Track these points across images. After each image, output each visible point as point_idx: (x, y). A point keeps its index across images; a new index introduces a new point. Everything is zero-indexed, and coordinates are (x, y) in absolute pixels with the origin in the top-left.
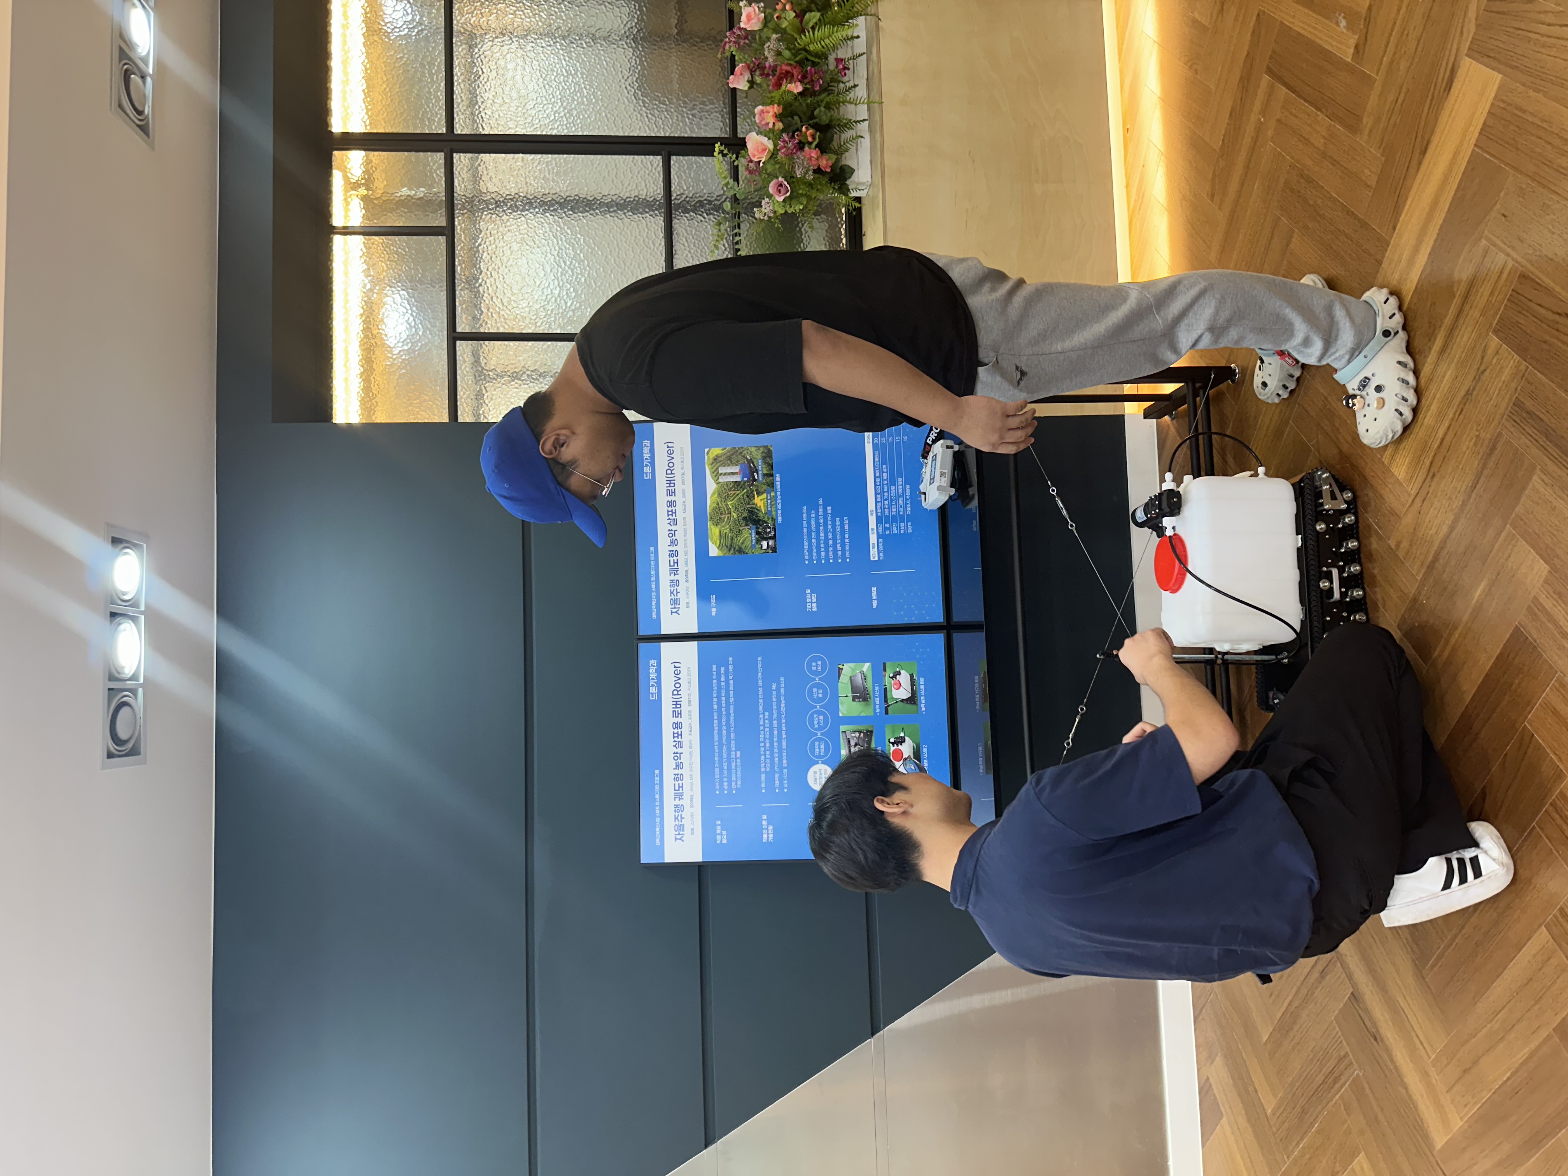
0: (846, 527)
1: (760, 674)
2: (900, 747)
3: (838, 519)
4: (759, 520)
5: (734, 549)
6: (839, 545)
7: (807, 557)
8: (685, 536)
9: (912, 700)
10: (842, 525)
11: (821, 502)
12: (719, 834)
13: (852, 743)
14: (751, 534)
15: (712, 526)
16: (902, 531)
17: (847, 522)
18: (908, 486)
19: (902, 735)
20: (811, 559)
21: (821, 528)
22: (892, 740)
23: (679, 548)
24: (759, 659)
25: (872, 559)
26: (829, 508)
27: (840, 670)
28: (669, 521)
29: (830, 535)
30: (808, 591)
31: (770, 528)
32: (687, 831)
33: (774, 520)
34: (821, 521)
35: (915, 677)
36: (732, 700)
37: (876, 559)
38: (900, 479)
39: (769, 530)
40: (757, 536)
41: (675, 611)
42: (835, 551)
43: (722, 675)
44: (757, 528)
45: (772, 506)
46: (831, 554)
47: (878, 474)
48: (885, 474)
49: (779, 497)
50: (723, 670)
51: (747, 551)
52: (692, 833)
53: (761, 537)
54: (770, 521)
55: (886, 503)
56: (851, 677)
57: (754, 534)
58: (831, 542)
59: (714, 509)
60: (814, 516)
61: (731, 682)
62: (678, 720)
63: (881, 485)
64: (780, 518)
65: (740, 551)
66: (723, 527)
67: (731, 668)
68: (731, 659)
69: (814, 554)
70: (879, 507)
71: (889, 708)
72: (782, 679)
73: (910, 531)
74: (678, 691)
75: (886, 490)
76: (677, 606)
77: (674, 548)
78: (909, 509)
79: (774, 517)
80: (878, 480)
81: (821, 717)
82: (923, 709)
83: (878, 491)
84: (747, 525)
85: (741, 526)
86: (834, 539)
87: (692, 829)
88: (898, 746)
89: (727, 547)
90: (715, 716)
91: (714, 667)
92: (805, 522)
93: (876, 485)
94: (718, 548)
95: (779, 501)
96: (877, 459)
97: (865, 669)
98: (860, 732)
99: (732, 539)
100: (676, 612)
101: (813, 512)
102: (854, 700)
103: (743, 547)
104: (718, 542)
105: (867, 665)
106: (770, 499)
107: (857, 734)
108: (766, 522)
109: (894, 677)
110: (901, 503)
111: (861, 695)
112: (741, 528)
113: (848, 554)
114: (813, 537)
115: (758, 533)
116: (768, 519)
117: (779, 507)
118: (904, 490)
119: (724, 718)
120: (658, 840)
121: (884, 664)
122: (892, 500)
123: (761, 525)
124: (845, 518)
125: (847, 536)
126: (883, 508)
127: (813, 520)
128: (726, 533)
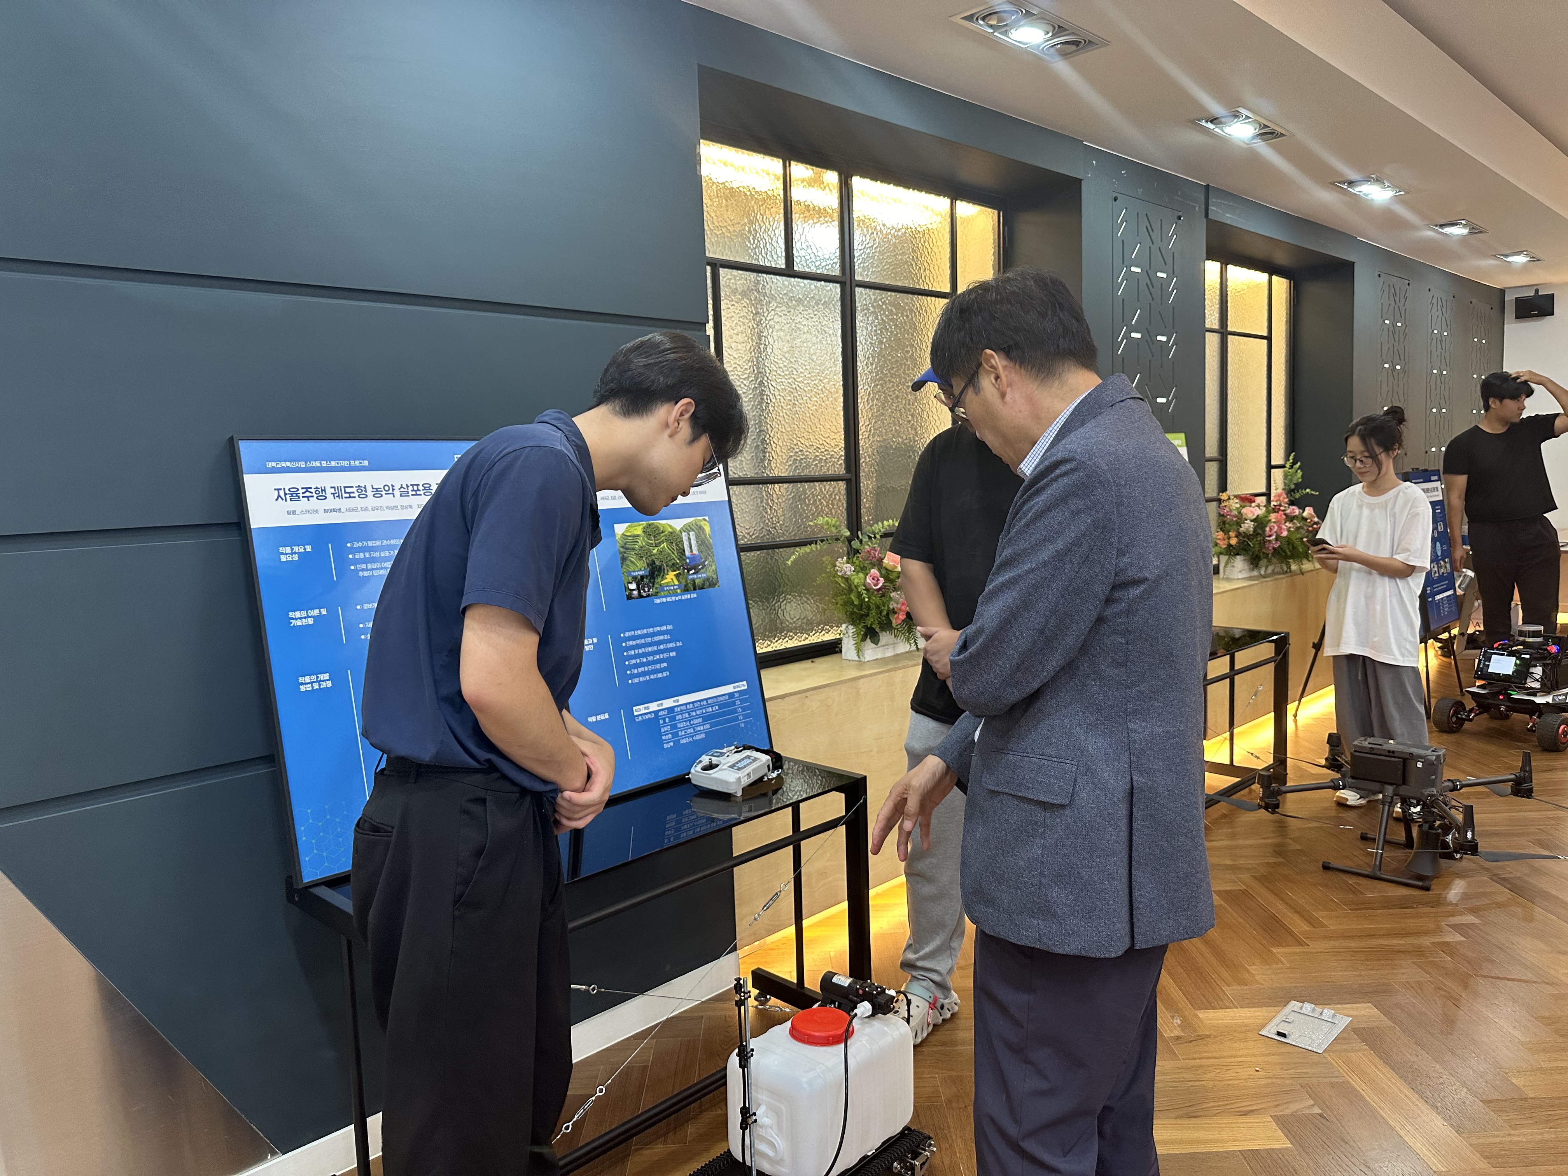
0: (660, 675)
3: (665, 664)
4: (654, 579)
5: (625, 553)
6: (643, 669)
7: (627, 634)
10: (661, 670)
11: (678, 644)
12: (292, 549)
14: (640, 570)
15: (642, 527)
16: (664, 738)
17: (665, 675)
18: (703, 736)
20: (626, 639)
21: (655, 648)
25: (634, 708)
26: (674, 654)
29: (650, 658)
30: (595, 640)
31: (649, 591)
32: (291, 505)
33: (656, 595)
34: (662, 647)
37: (636, 713)
38: (708, 726)
39: (646, 589)
40: (639, 577)
42: (637, 666)
44: (647, 577)
45: (669, 591)
46: (634, 661)
47: (709, 701)
48: (710, 709)
49: (677, 598)
52: (289, 513)
53: (639, 581)
54: (655, 590)
55: (687, 715)
57: (641, 573)
58: (644, 660)
59: (657, 528)
60: (666, 638)
63: (702, 707)
64: (658, 601)
69: (631, 643)
70: (682, 708)
73: (666, 746)
75: (698, 712)
78: (684, 741)
79: (659, 595)
80: (705, 703)
83: (696, 705)
84: (648, 565)
85: (646, 558)
86: (648, 663)
87: (294, 512)
89: (625, 544)
92: (658, 629)
93: (700, 701)
94: (623, 534)
95: (673, 598)
96: (722, 699)
99: (633, 549)
101: (669, 637)
103: (628, 562)
106: (674, 589)
108: (653, 586)
110: (689, 731)
112: (644, 559)
113: (636, 680)
114: (647, 639)
115: (642, 577)
116: (656, 588)
118: (699, 732)
120: (274, 464)
122: (690, 721)
123: (650, 580)
124: (668, 673)
125: (652, 677)
126: (682, 712)
127: (661, 638)
128: (637, 542)
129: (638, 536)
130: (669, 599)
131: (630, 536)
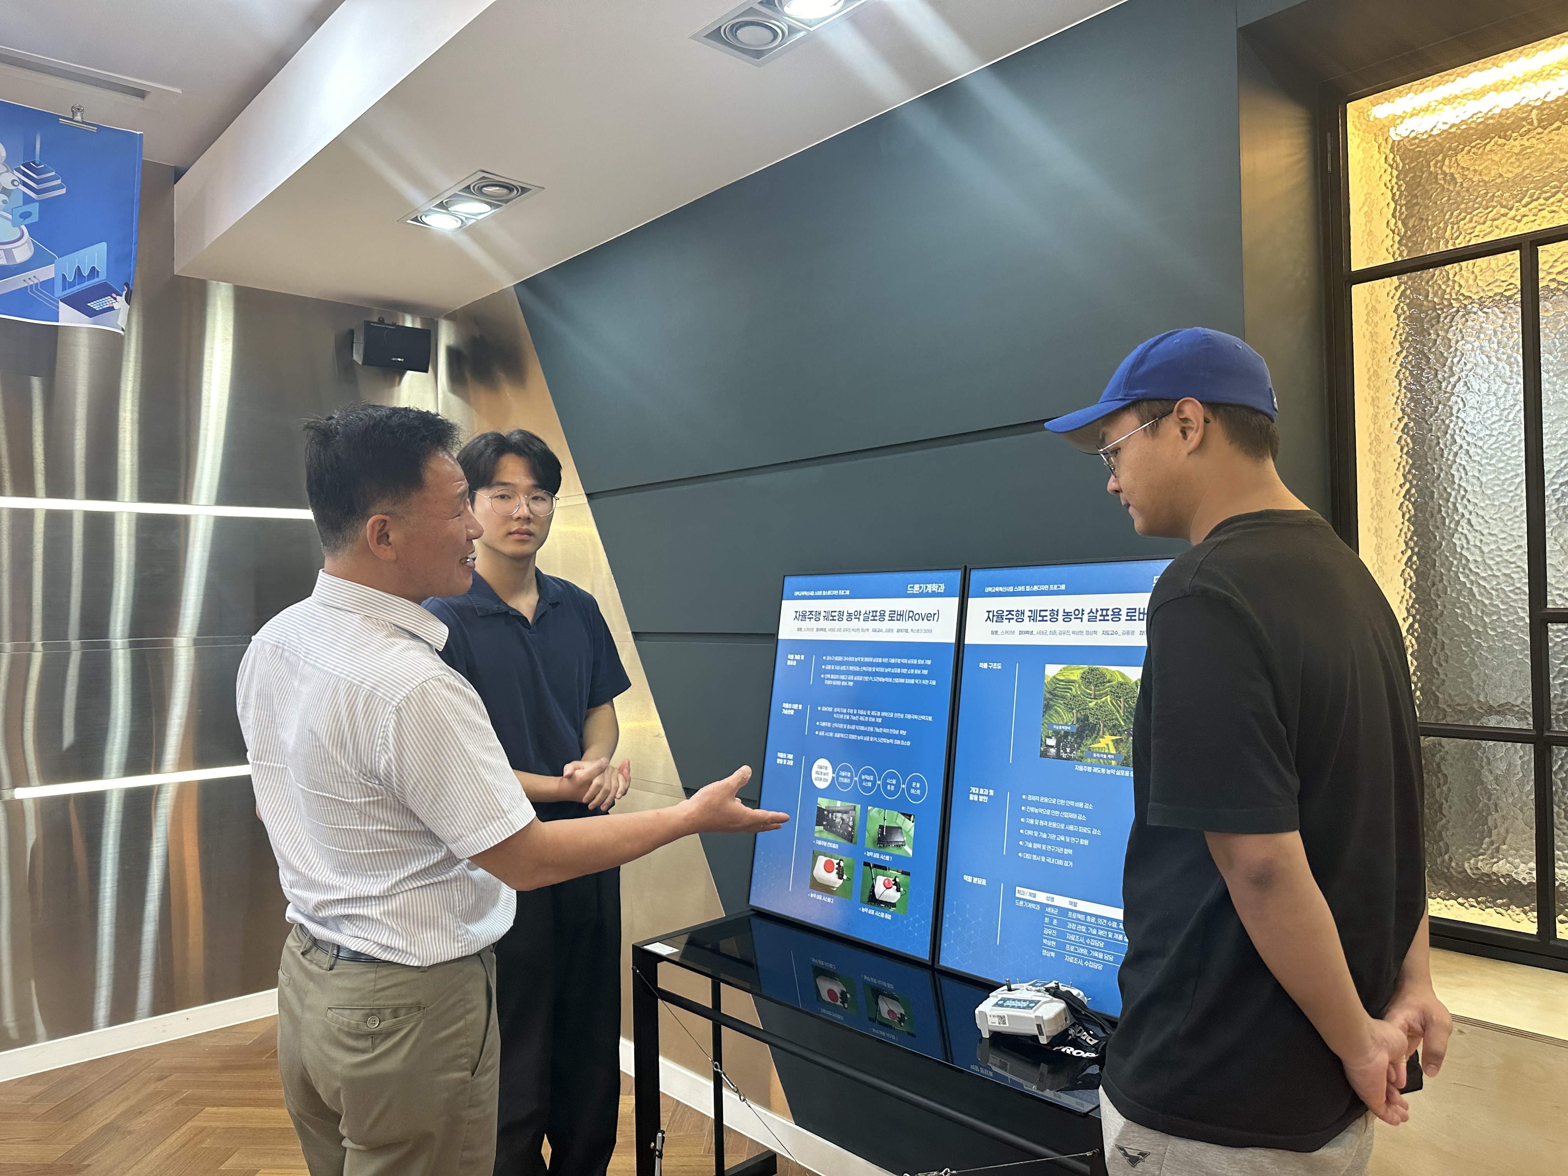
0: (1060, 862)
1: (916, 717)
2: (835, 871)
3: (1071, 852)
4: (1082, 739)
5: (1051, 700)
6: (1039, 846)
7: (1030, 798)
8: (1073, 632)
9: (873, 900)
10: (1063, 857)
11: (1095, 832)
12: (794, 656)
13: (845, 816)
14: (1066, 724)
15: (1082, 671)
16: (1045, 941)
17: (1067, 864)
18: (1100, 968)
19: (845, 877)
20: (1028, 803)
21: (1062, 826)
22: (842, 864)
23: (1060, 625)
24: (930, 718)
25: (1018, 888)
26: (1086, 842)
27: (908, 816)
28: (1094, 611)
29: (1053, 837)
30: (992, 792)
31: (1071, 753)
32: (800, 624)
33: (1080, 759)
34: (1071, 828)
35: (892, 909)
36: (897, 680)
37: (1017, 895)
39: (1068, 750)
40: (1062, 733)
42: (1033, 840)
43: (919, 672)
44: (1073, 734)
45: (1099, 759)
46: (1030, 832)
49: (1108, 772)
50: (925, 672)
51: (1046, 716)
52: (798, 629)
53: (1062, 738)
54: (1079, 754)
55: (1084, 929)
56: (900, 828)
57: (1066, 728)
58: (1044, 836)
59: (1103, 675)
60: (1080, 818)
61: (912, 681)
64: (1081, 768)
65: (1048, 707)
66: (1079, 686)
68: (934, 683)
69: (1032, 809)
70: (1079, 916)
72: (909, 743)
73: (1044, 952)
74: (911, 617)
75: (1101, 933)
76: (995, 618)
78: (1071, 960)
79: (1084, 761)
81: (870, 784)
82: (863, 910)
83: (1100, 921)
84: (1078, 719)
85: (1077, 711)
86: (1048, 842)
89: (1054, 689)
90: (885, 660)
91: (929, 662)
92: (1072, 803)
93: (1108, 919)
94: (1054, 677)
95: (1103, 770)
97: (906, 848)
98: (853, 828)
99: (1063, 697)
100: (989, 617)
101: (1084, 818)
102: (880, 826)
103: (1052, 712)
104: (1062, 678)
105: (910, 852)
106: (1108, 759)
107: (851, 824)
108: (1078, 748)
109: (896, 884)
110: (1082, 951)
111: (885, 836)
112: (1074, 711)
113: (1028, 856)
114: (1053, 812)
115: (1067, 734)
116: (1082, 752)
118: (1096, 960)
119: (882, 670)
122: (1086, 938)
123: (1075, 739)
124: (1071, 864)
125: (1050, 860)
126: (1078, 922)
127: (1073, 816)
128: (1071, 689)
129: (1073, 682)
130: (1096, 770)
131: (1062, 681)
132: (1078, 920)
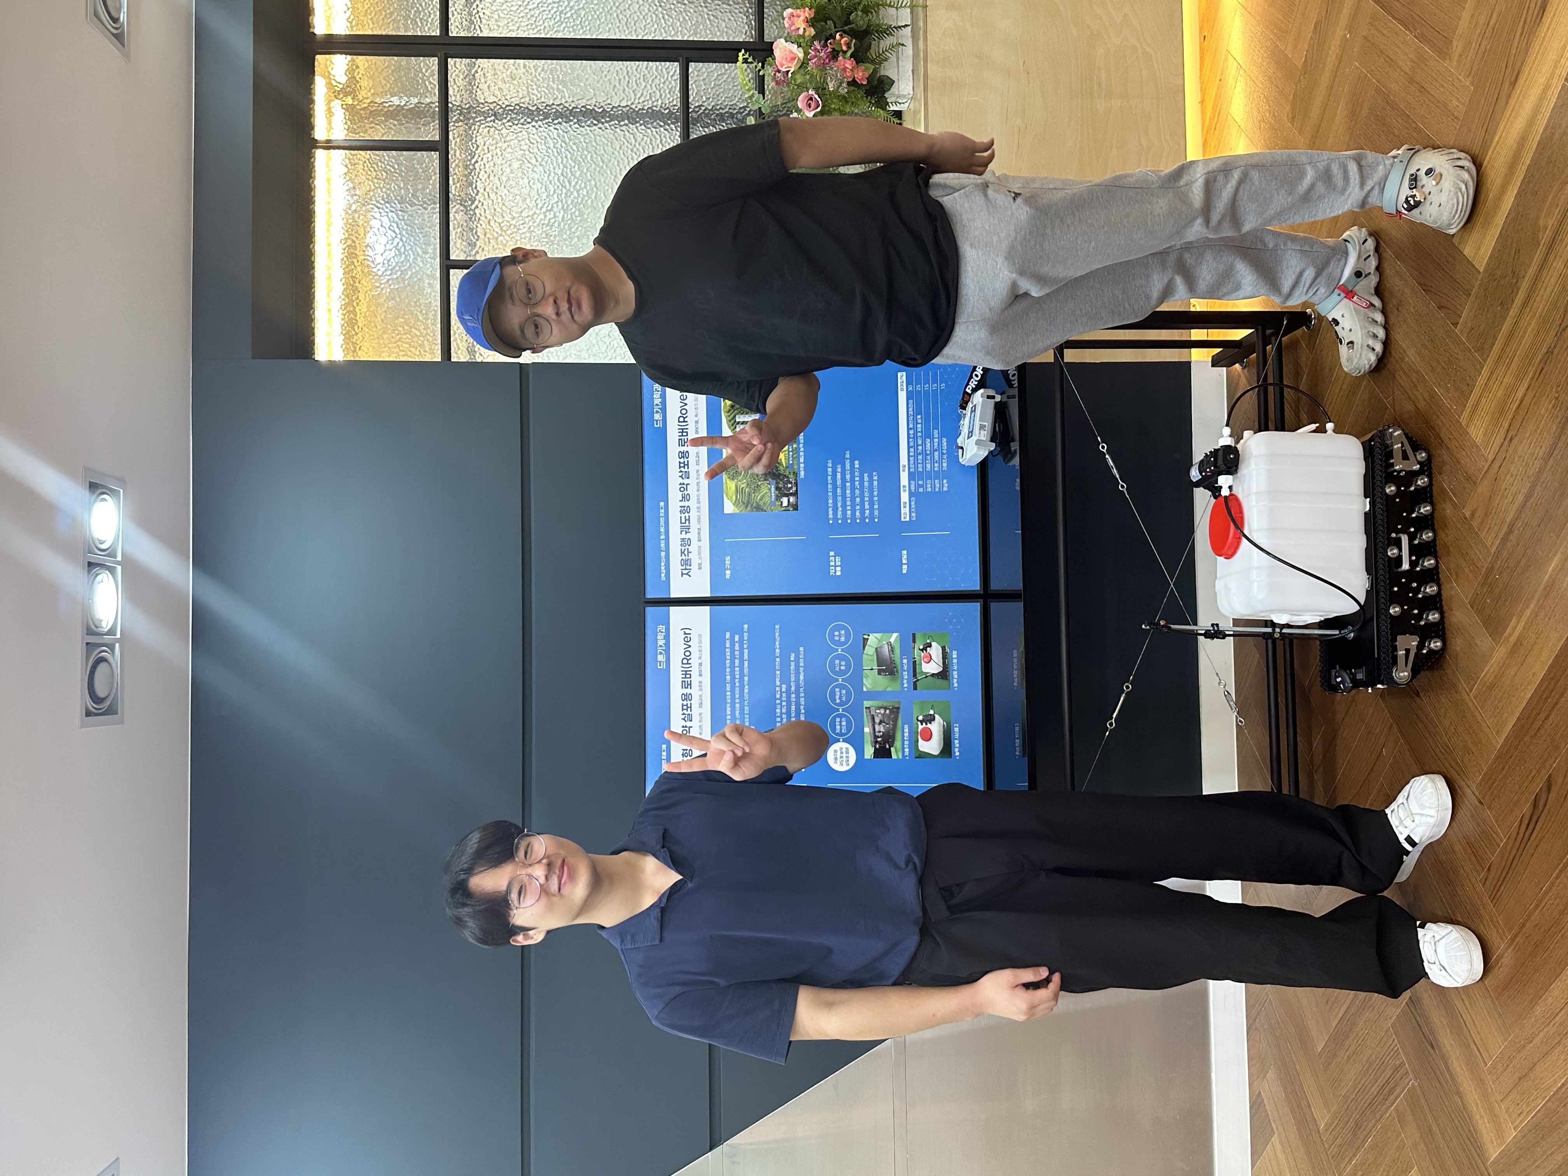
0: (875, 483)
1: (777, 643)
2: (929, 726)
3: (866, 475)
4: (780, 474)
5: (752, 505)
6: (867, 503)
7: (831, 516)
8: (698, 491)
9: (944, 674)
10: (871, 481)
11: (848, 456)
13: (877, 720)
14: (770, 489)
15: (728, 480)
16: (937, 490)
17: (875, 478)
18: (945, 440)
19: (932, 712)
20: (835, 518)
21: (848, 484)
22: (921, 718)
23: (692, 503)
24: (777, 627)
25: (903, 520)
26: (857, 462)
27: (865, 641)
28: (680, 474)
29: (857, 492)
30: (832, 553)
31: (791, 483)
33: (796, 474)
34: (848, 477)
35: (947, 650)
36: (746, 671)
37: (908, 519)
38: (936, 432)
39: (790, 486)
40: (777, 492)
41: (686, 572)
42: (863, 511)
43: (737, 644)
44: (777, 483)
45: (793, 459)
46: (858, 514)
47: (911, 426)
48: (919, 426)
49: (802, 449)
50: (737, 638)
51: (765, 508)
53: (782, 492)
54: (791, 476)
55: (920, 457)
56: (876, 649)
57: (773, 489)
58: (858, 500)
60: (839, 470)
61: (746, 651)
62: (688, 691)
63: (915, 437)
64: (802, 473)
65: (758, 508)
66: (740, 481)
67: (746, 635)
68: (746, 626)
69: (840, 513)
70: (912, 462)
71: (918, 683)
72: (801, 649)
73: (945, 489)
74: (688, 660)
75: (920, 442)
76: (688, 567)
77: (686, 504)
78: (945, 465)
79: (796, 471)
80: (911, 432)
81: (844, 692)
82: (956, 685)
83: (912, 444)
84: (766, 480)
85: (760, 481)
86: (862, 497)
88: (926, 724)
89: (744, 503)
90: (728, 687)
91: (728, 635)
92: (829, 478)
93: (909, 438)
94: (734, 504)
95: (802, 454)
96: (910, 409)
97: (892, 640)
98: (885, 708)
99: (749, 495)
100: (687, 574)
101: (839, 466)
102: (879, 674)
103: (761, 503)
104: (734, 497)
105: (895, 635)
106: (792, 451)
107: (882, 711)
108: (788, 477)
109: (924, 649)
110: (936, 457)
111: (887, 668)
112: (759, 483)
113: (876, 513)
114: (838, 494)
115: (777, 488)
116: (790, 473)
117: (802, 460)
118: (940, 443)
119: (737, 690)
121: (914, 635)
122: (927, 454)
123: (781, 480)
124: (875, 473)
125: (876, 493)
126: (916, 463)
127: (839, 475)
128: (742, 488)
129: (737, 487)
131: (736, 497)
132: (914, 463)
